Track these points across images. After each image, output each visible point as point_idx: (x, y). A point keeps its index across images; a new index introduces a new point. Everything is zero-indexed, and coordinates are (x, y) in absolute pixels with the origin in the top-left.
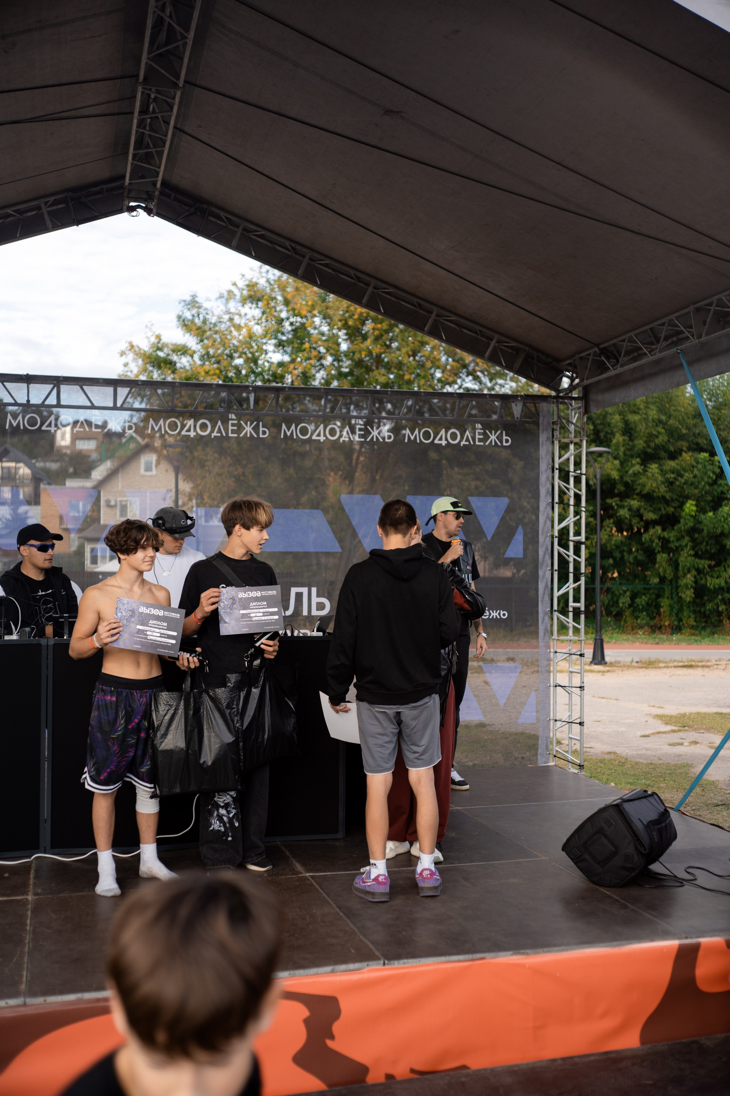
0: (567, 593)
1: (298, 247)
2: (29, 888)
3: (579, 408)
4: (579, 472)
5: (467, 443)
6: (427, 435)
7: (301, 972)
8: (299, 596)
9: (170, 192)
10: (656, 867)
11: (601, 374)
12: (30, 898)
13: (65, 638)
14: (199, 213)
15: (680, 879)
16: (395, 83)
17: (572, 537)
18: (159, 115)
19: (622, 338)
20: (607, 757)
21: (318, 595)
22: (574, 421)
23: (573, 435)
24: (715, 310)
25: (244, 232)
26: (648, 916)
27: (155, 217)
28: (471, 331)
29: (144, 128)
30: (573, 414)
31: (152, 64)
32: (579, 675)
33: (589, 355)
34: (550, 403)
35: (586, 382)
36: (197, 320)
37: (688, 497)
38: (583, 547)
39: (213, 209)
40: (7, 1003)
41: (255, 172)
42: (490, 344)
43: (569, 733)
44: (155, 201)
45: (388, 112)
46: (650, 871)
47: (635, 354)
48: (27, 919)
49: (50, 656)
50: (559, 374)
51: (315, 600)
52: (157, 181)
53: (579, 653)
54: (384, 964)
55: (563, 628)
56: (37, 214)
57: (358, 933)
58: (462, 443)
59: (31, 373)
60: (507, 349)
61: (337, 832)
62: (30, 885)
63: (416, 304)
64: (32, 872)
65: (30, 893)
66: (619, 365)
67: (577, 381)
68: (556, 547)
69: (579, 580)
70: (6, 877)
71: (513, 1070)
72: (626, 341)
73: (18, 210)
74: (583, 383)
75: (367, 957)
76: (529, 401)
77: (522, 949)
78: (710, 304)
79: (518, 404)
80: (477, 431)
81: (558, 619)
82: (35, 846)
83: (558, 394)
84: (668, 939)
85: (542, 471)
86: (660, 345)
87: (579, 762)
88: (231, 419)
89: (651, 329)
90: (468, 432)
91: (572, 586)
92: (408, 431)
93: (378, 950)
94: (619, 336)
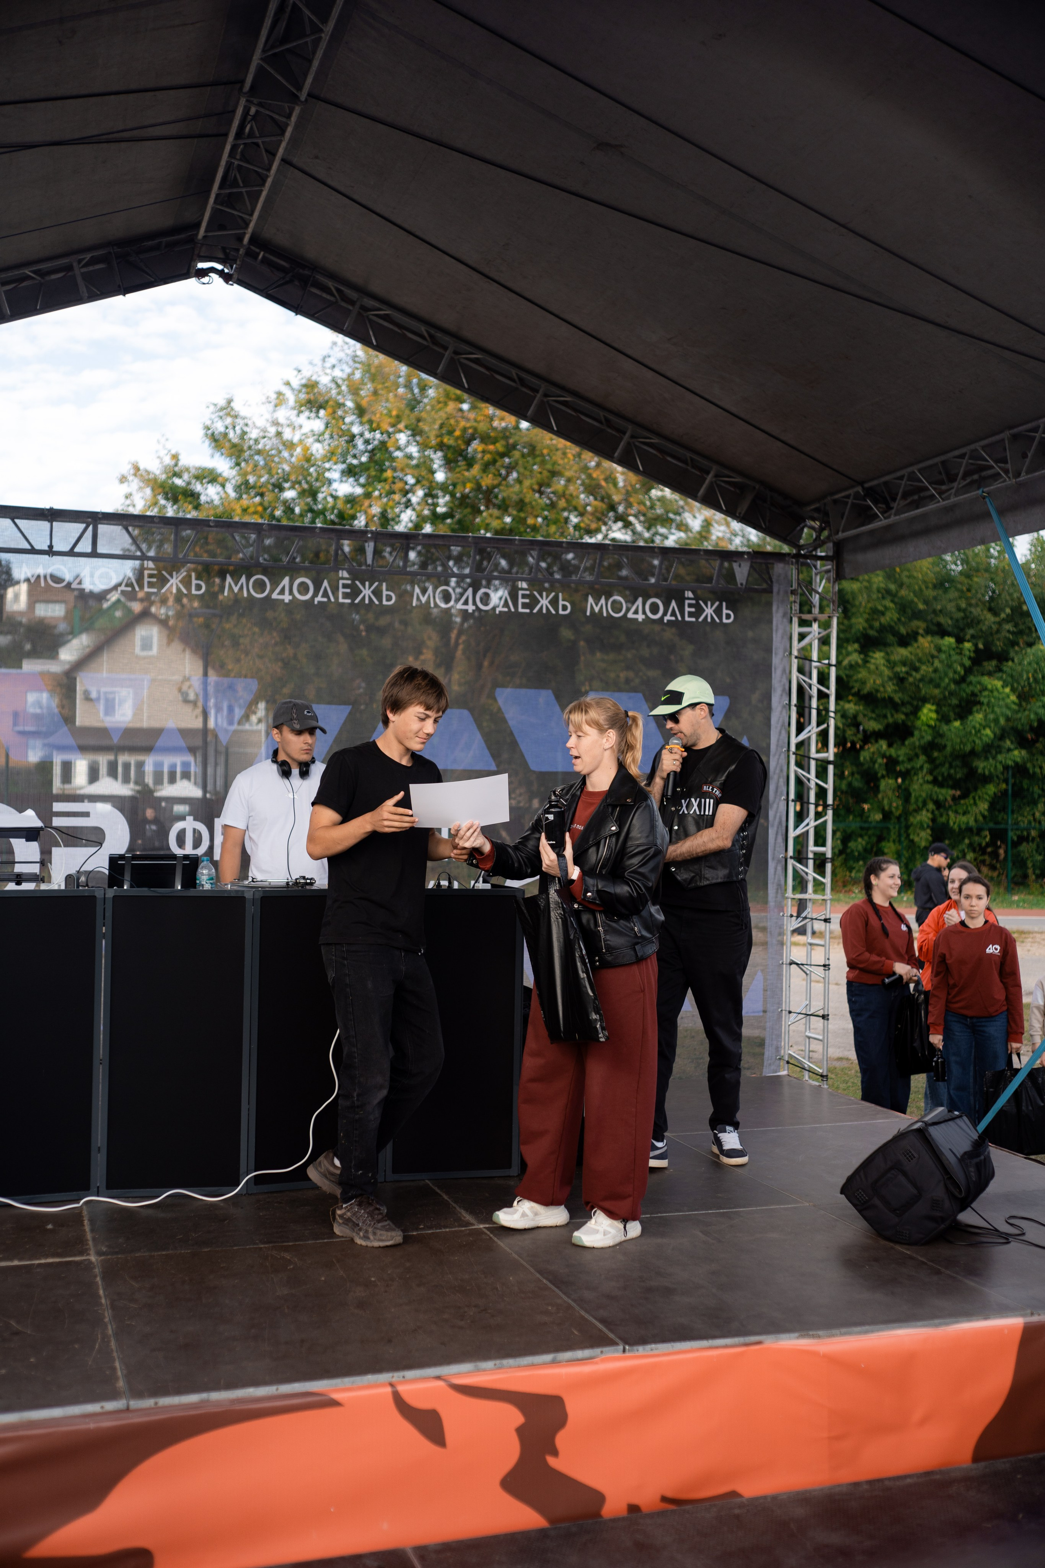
0: (807, 833)
1: (439, 335)
2: (87, 1244)
3: (828, 571)
4: (826, 662)
5: (673, 618)
6: (617, 607)
7: (511, 1362)
9: (257, 250)
10: (966, 1217)
11: (863, 525)
12: (93, 1258)
14: (296, 283)
15: (1002, 1233)
16: (618, 105)
17: (813, 754)
18: (260, 141)
19: (899, 474)
22: (820, 590)
23: (816, 611)
24: (1041, 438)
25: (362, 311)
26: (972, 1284)
27: (235, 285)
28: (679, 459)
29: (236, 157)
30: (818, 580)
31: (266, 66)
32: (823, 948)
33: (848, 497)
34: (788, 564)
35: (841, 535)
36: (231, 435)
37: (925, 700)
38: (831, 768)
39: (318, 276)
40: (102, 1407)
41: (390, 224)
42: (705, 479)
43: (806, 1031)
44: (238, 262)
45: (602, 146)
46: (959, 1223)
47: (918, 497)
48: (98, 1289)
49: (109, 914)
50: (799, 522)
52: (245, 234)
53: (823, 917)
54: (624, 1351)
55: (800, 883)
56: (64, 276)
57: (577, 1308)
59: (58, 506)
60: (727, 486)
61: (510, 1166)
62: (87, 1240)
63: (603, 420)
64: (86, 1222)
65: (92, 1252)
66: (893, 511)
67: (826, 533)
68: (793, 767)
69: (824, 814)
70: (50, 1230)
71: (803, 1498)
72: (906, 478)
73: (39, 270)
74: (837, 537)
75: (599, 1341)
76: (758, 561)
77: (811, 1329)
78: (1035, 430)
79: (743, 564)
80: (687, 602)
81: (795, 871)
82: (83, 1186)
83: (799, 551)
84: (1007, 1317)
85: (777, 661)
86: (955, 484)
87: (821, 1071)
88: (343, 578)
89: (943, 462)
90: (673, 604)
91: (813, 824)
92: (591, 600)
93: (611, 1331)
94: (894, 472)
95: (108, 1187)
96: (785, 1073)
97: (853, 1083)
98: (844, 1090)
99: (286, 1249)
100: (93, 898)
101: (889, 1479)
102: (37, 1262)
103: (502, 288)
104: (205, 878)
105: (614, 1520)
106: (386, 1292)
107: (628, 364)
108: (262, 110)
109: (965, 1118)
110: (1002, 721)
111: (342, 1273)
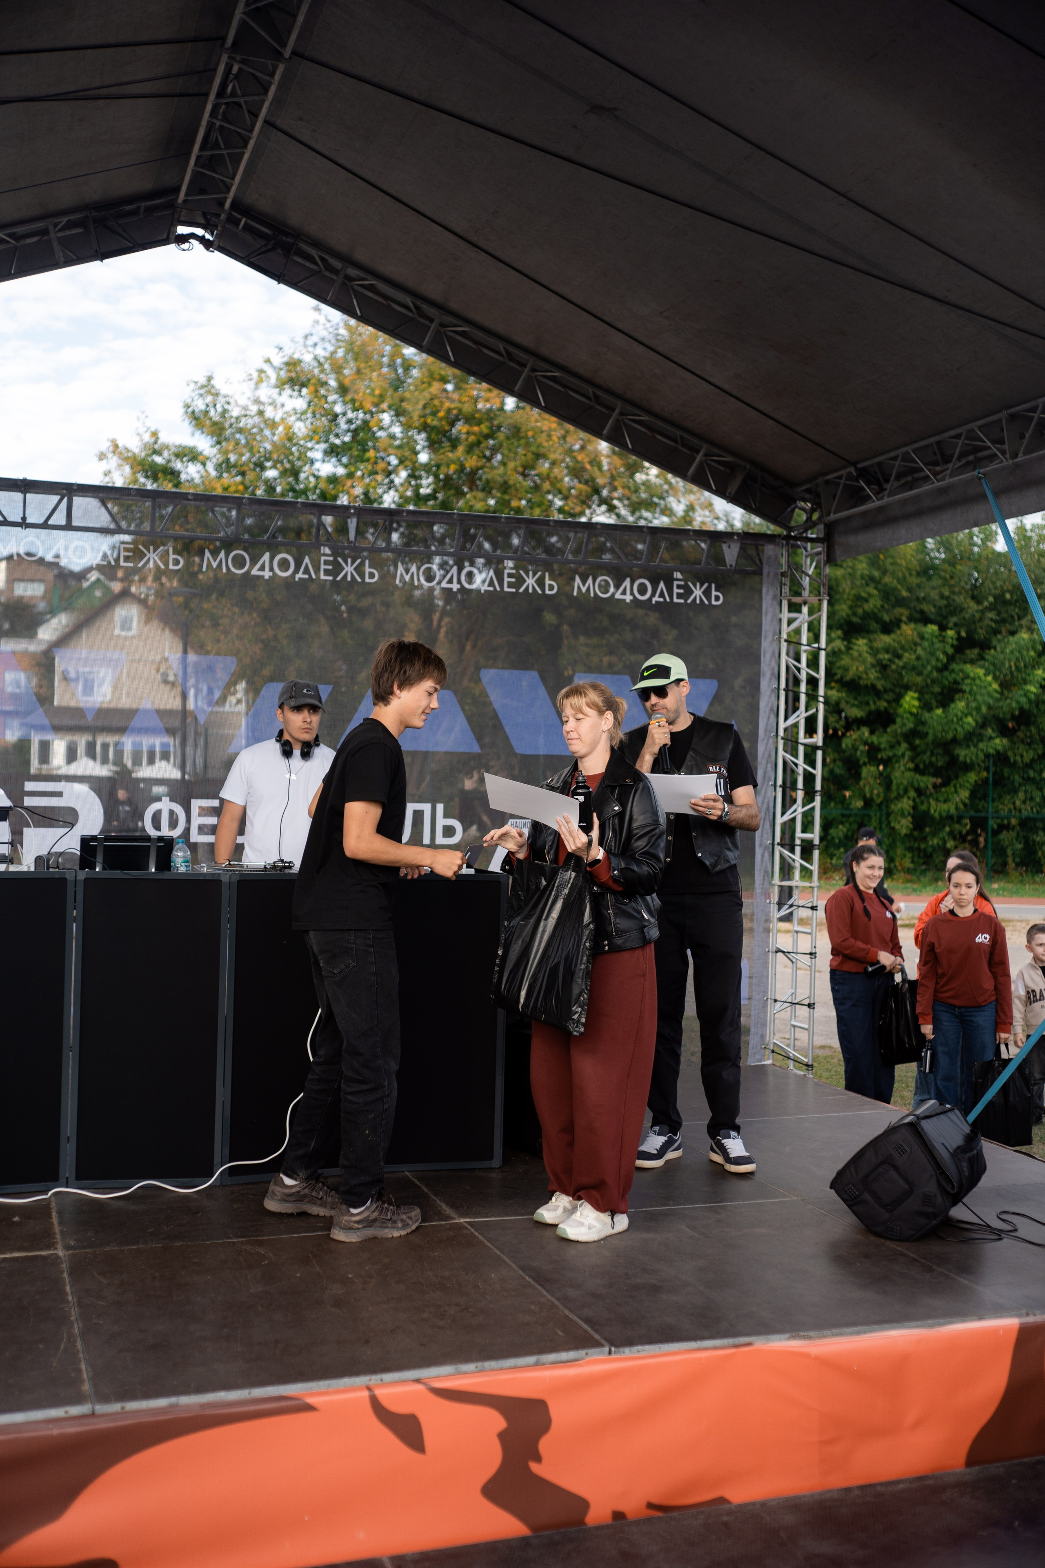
0: (793, 820)
1: (424, 307)
2: (55, 1238)
3: (819, 554)
5: (661, 600)
6: (604, 588)
7: (493, 1364)
8: (418, 815)
9: (239, 216)
10: (958, 1212)
11: (855, 506)
12: (60, 1253)
13: (97, 870)
14: (279, 251)
15: (994, 1229)
16: (613, 66)
17: (802, 739)
18: (241, 100)
19: (892, 454)
21: (446, 815)
22: (810, 572)
23: (807, 593)
24: (1040, 418)
25: (346, 281)
26: (966, 1282)
27: (216, 252)
28: (668, 437)
29: (218, 118)
30: (809, 562)
31: (249, 21)
32: (809, 937)
33: (840, 477)
34: (779, 545)
35: (833, 517)
36: (212, 413)
37: (907, 688)
38: (819, 753)
39: (302, 244)
40: (66, 1412)
41: (375, 190)
42: (695, 458)
43: (791, 1019)
44: (219, 228)
45: (596, 109)
46: (949, 1218)
47: (912, 478)
48: (65, 1285)
49: (80, 897)
50: (791, 504)
51: (441, 822)
52: (226, 198)
53: (810, 905)
54: (610, 1353)
55: (786, 870)
56: (41, 240)
57: (561, 1307)
58: (654, 600)
60: (717, 466)
61: (492, 1158)
62: (55, 1233)
63: (592, 396)
64: (54, 1215)
65: (59, 1246)
66: (886, 492)
67: (815, 516)
68: (781, 752)
69: (812, 800)
70: (16, 1222)
71: (793, 1505)
72: (899, 459)
73: (14, 234)
74: (828, 518)
75: (584, 1342)
76: (749, 542)
77: (802, 1331)
78: (1034, 410)
79: (732, 545)
80: (675, 583)
81: (782, 857)
82: (52, 1177)
83: (790, 532)
84: (1002, 1317)
85: (766, 645)
86: (950, 465)
87: (806, 1060)
88: (325, 555)
89: (938, 443)
90: (662, 585)
91: (800, 810)
92: (578, 580)
93: (596, 1331)
94: (888, 452)
95: (78, 1178)
96: (769, 1062)
97: (836, 1071)
98: (827, 1078)
99: (261, 1243)
100: (64, 880)
101: (881, 1484)
103: (491, 259)
105: (598, 1528)
106: (363, 1289)
107: (618, 339)
108: (244, 67)
109: (957, 1111)
110: (984, 709)
111: (318, 1269)
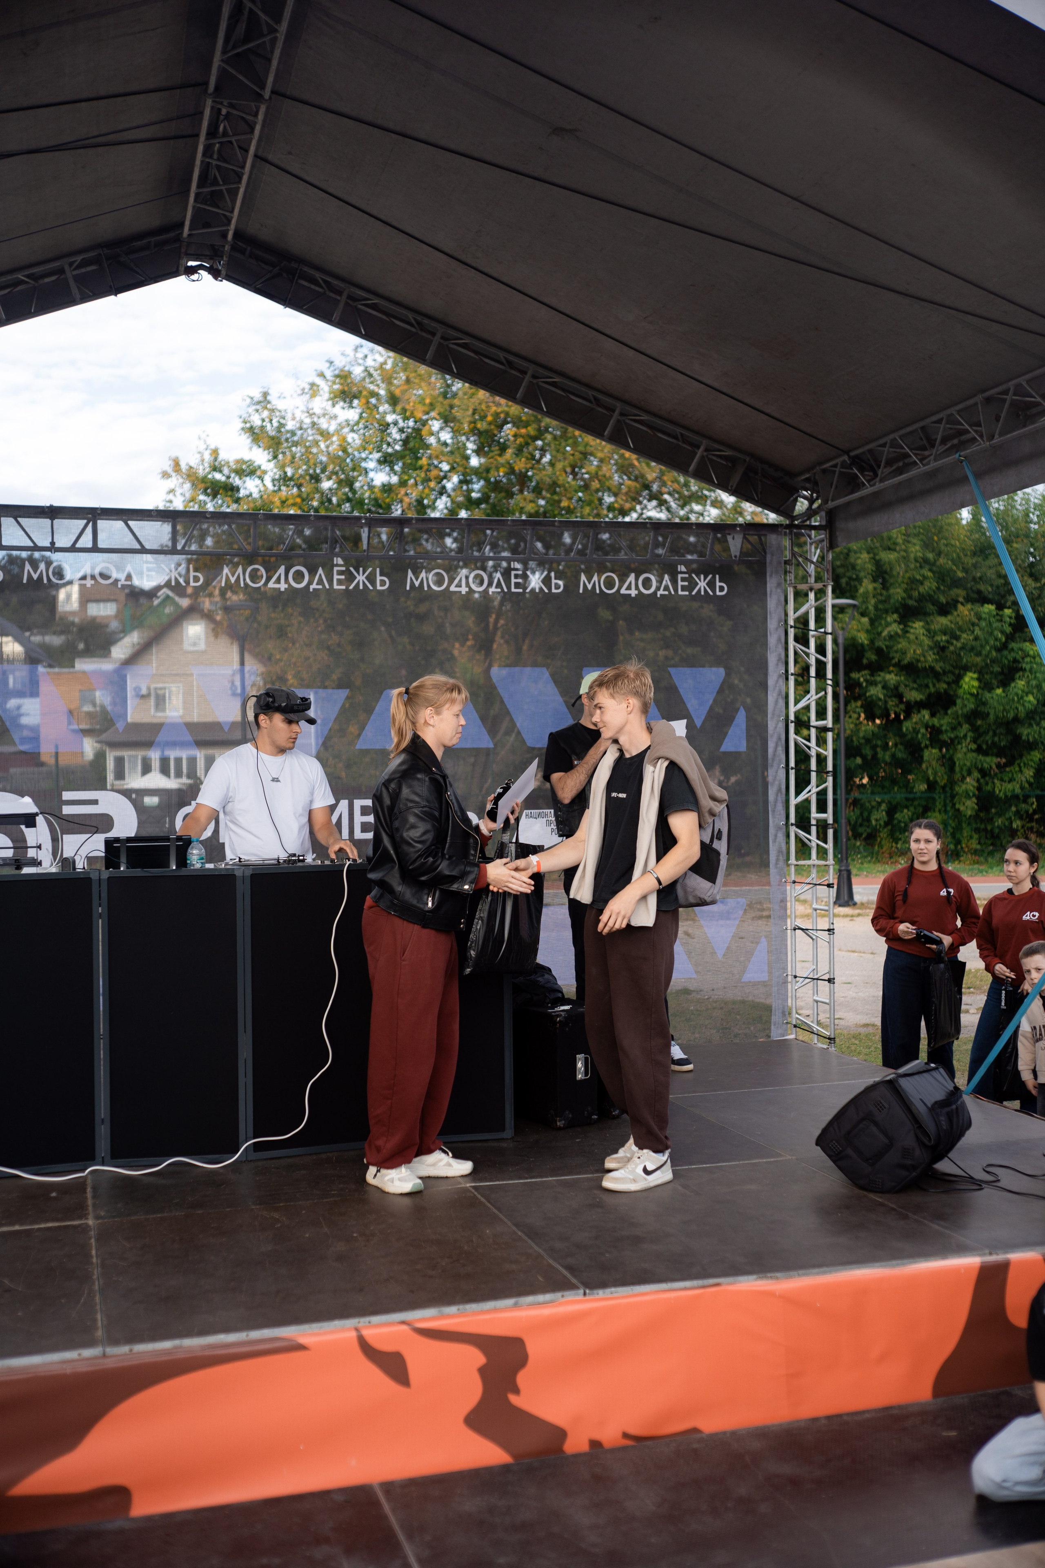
0: (808, 800)
1: (426, 321)
2: (87, 1210)
3: (822, 541)
5: (666, 593)
6: (610, 584)
7: (474, 1306)
9: (244, 246)
10: (944, 1166)
11: (852, 493)
12: (91, 1222)
14: (285, 275)
15: (977, 1180)
17: (813, 722)
18: (233, 139)
19: (881, 441)
20: (863, 1031)
22: (815, 560)
23: (812, 580)
24: (1012, 400)
25: (350, 302)
26: (937, 1228)
27: (224, 281)
28: (669, 435)
29: (211, 157)
30: (813, 550)
31: (227, 67)
33: (835, 466)
34: (781, 535)
35: (831, 505)
36: (268, 428)
37: (966, 668)
38: (830, 736)
39: (306, 269)
41: (366, 215)
42: (696, 453)
43: (813, 995)
44: (224, 259)
45: (558, 131)
46: (936, 1172)
47: (901, 463)
48: (91, 1249)
49: (104, 895)
50: (792, 493)
52: (228, 231)
53: (826, 883)
54: (585, 1294)
55: (803, 849)
56: (58, 279)
57: (546, 1256)
58: (659, 593)
60: (719, 460)
61: (503, 1129)
62: (87, 1206)
63: (592, 398)
64: (89, 1190)
65: (91, 1216)
66: (878, 479)
67: (818, 503)
68: (792, 735)
69: (825, 781)
70: (55, 1198)
71: (762, 1433)
72: (888, 445)
73: (33, 274)
74: (827, 506)
75: (559, 1285)
76: (751, 533)
77: (770, 1271)
78: (1006, 392)
79: (736, 536)
80: (680, 576)
81: (796, 836)
82: (90, 1157)
83: (792, 521)
84: (966, 1256)
85: (773, 632)
86: (935, 450)
87: (828, 1034)
88: (337, 565)
89: (923, 428)
90: (666, 577)
91: (815, 790)
92: (583, 578)
93: (575, 1276)
94: (877, 439)
95: (113, 1157)
96: (792, 1036)
98: (866, 1055)
99: (276, 1209)
100: (89, 879)
101: (848, 1414)
102: (36, 1227)
103: (480, 274)
104: (195, 857)
105: (576, 1456)
106: (365, 1246)
107: (609, 344)
108: (232, 110)
109: (941, 1070)
111: (326, 1230)
